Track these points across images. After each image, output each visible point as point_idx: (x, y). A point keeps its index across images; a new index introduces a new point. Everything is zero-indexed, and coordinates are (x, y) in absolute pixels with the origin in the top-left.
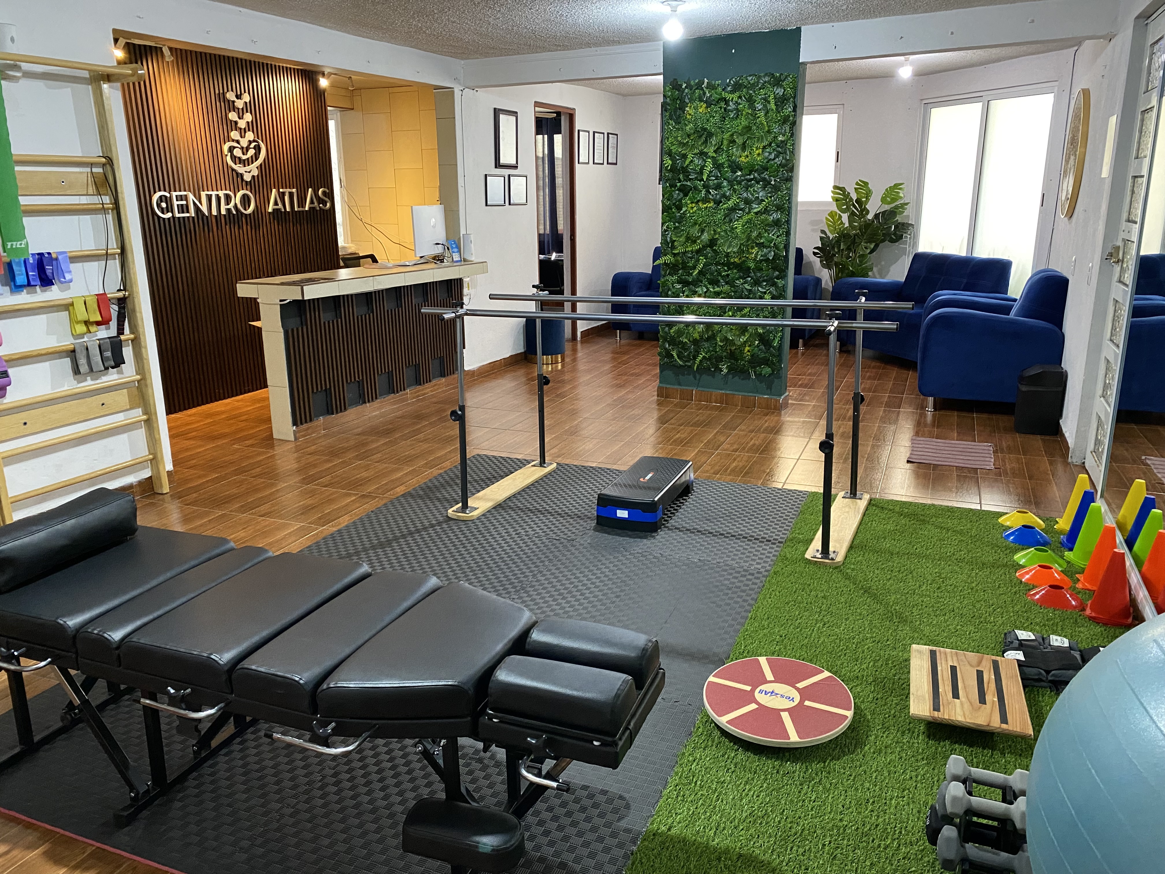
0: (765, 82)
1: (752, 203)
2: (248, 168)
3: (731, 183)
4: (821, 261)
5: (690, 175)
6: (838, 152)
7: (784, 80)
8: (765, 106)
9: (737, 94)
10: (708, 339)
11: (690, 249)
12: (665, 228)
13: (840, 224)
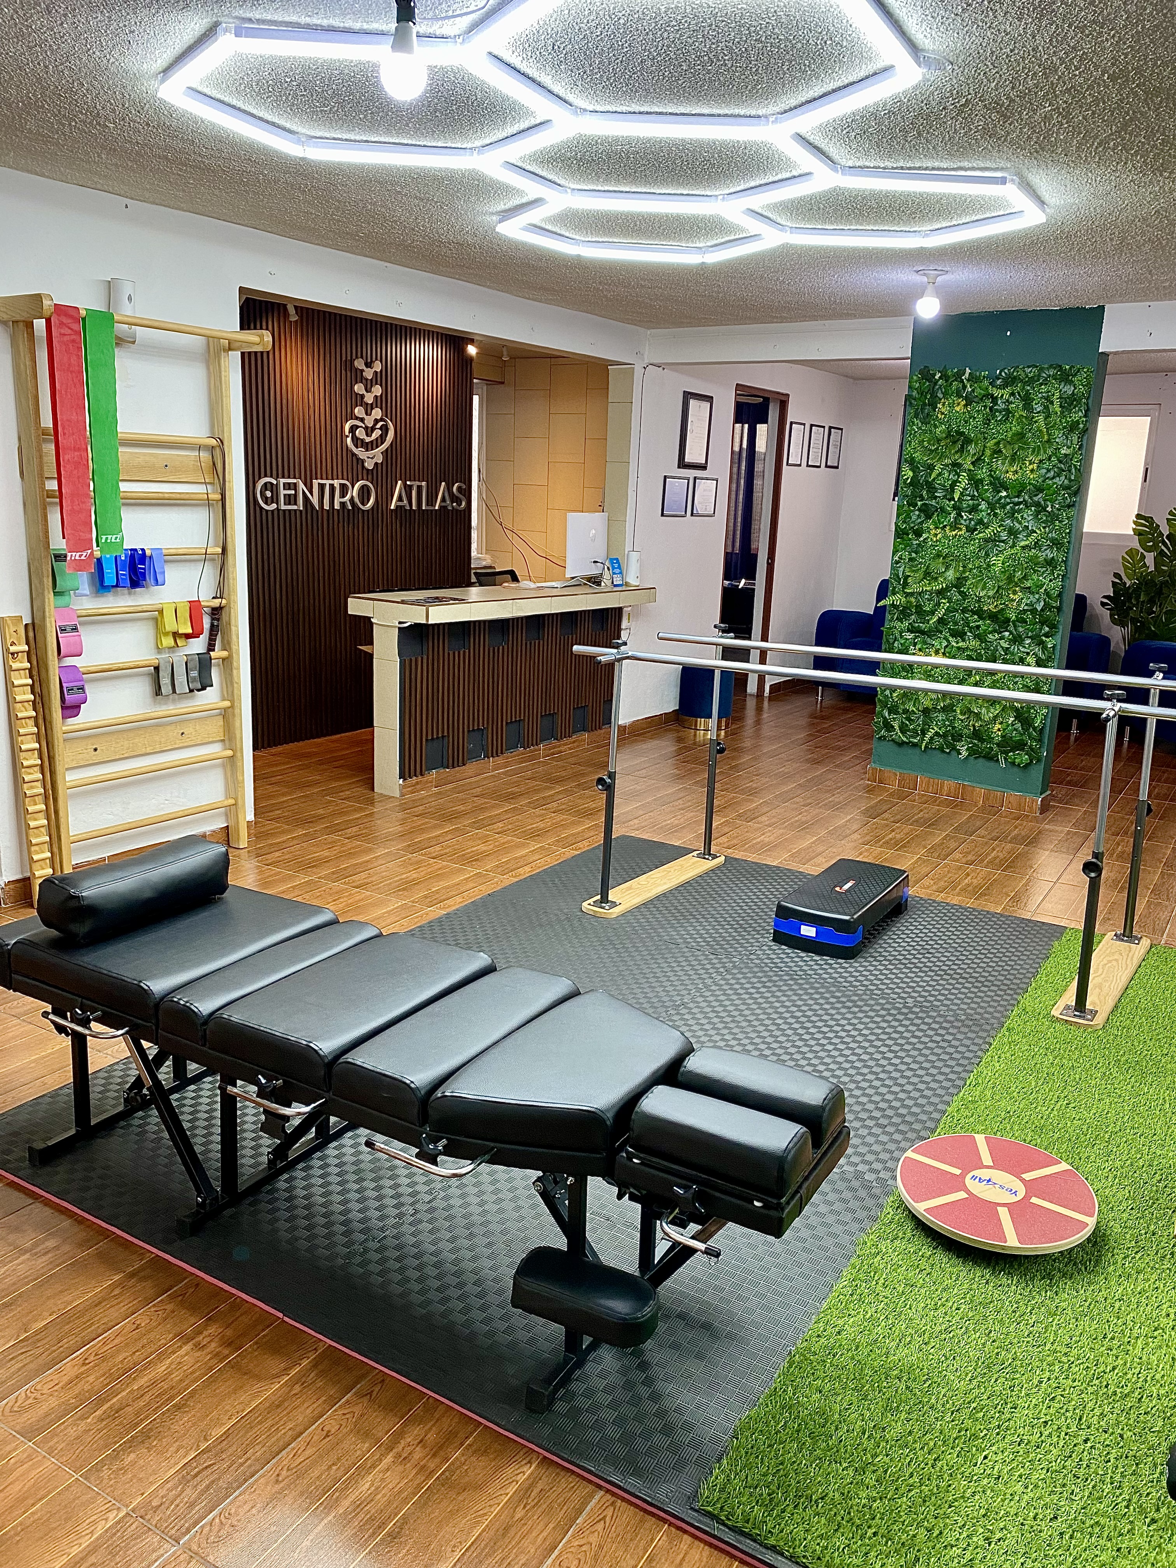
0: (1049, 376)
1: (1019, 533)
2: (371, 453)
3: (992, 506)
4: (1111, 615)
5: (936, 492)
6: (1147, 469)
7: (1076, 375)
8: (1046, 407)
9: (1009, 390)
10: (944, 709)
11: (928, 589)
12: (897, 558)
13: (1142, 567)
